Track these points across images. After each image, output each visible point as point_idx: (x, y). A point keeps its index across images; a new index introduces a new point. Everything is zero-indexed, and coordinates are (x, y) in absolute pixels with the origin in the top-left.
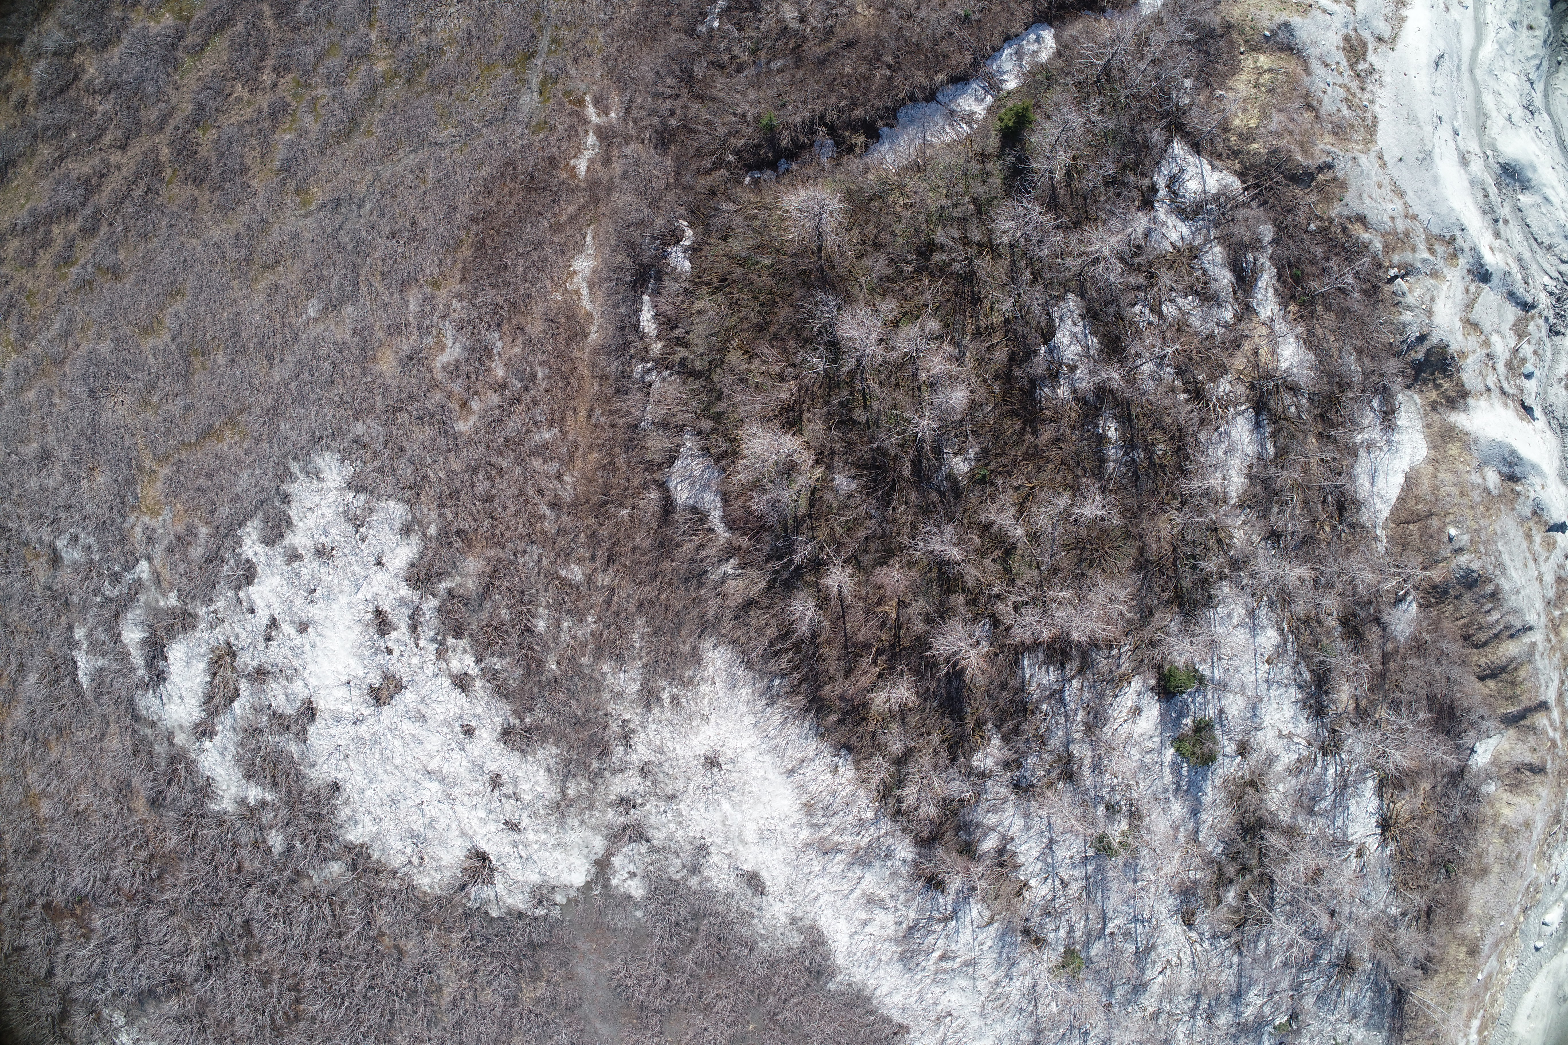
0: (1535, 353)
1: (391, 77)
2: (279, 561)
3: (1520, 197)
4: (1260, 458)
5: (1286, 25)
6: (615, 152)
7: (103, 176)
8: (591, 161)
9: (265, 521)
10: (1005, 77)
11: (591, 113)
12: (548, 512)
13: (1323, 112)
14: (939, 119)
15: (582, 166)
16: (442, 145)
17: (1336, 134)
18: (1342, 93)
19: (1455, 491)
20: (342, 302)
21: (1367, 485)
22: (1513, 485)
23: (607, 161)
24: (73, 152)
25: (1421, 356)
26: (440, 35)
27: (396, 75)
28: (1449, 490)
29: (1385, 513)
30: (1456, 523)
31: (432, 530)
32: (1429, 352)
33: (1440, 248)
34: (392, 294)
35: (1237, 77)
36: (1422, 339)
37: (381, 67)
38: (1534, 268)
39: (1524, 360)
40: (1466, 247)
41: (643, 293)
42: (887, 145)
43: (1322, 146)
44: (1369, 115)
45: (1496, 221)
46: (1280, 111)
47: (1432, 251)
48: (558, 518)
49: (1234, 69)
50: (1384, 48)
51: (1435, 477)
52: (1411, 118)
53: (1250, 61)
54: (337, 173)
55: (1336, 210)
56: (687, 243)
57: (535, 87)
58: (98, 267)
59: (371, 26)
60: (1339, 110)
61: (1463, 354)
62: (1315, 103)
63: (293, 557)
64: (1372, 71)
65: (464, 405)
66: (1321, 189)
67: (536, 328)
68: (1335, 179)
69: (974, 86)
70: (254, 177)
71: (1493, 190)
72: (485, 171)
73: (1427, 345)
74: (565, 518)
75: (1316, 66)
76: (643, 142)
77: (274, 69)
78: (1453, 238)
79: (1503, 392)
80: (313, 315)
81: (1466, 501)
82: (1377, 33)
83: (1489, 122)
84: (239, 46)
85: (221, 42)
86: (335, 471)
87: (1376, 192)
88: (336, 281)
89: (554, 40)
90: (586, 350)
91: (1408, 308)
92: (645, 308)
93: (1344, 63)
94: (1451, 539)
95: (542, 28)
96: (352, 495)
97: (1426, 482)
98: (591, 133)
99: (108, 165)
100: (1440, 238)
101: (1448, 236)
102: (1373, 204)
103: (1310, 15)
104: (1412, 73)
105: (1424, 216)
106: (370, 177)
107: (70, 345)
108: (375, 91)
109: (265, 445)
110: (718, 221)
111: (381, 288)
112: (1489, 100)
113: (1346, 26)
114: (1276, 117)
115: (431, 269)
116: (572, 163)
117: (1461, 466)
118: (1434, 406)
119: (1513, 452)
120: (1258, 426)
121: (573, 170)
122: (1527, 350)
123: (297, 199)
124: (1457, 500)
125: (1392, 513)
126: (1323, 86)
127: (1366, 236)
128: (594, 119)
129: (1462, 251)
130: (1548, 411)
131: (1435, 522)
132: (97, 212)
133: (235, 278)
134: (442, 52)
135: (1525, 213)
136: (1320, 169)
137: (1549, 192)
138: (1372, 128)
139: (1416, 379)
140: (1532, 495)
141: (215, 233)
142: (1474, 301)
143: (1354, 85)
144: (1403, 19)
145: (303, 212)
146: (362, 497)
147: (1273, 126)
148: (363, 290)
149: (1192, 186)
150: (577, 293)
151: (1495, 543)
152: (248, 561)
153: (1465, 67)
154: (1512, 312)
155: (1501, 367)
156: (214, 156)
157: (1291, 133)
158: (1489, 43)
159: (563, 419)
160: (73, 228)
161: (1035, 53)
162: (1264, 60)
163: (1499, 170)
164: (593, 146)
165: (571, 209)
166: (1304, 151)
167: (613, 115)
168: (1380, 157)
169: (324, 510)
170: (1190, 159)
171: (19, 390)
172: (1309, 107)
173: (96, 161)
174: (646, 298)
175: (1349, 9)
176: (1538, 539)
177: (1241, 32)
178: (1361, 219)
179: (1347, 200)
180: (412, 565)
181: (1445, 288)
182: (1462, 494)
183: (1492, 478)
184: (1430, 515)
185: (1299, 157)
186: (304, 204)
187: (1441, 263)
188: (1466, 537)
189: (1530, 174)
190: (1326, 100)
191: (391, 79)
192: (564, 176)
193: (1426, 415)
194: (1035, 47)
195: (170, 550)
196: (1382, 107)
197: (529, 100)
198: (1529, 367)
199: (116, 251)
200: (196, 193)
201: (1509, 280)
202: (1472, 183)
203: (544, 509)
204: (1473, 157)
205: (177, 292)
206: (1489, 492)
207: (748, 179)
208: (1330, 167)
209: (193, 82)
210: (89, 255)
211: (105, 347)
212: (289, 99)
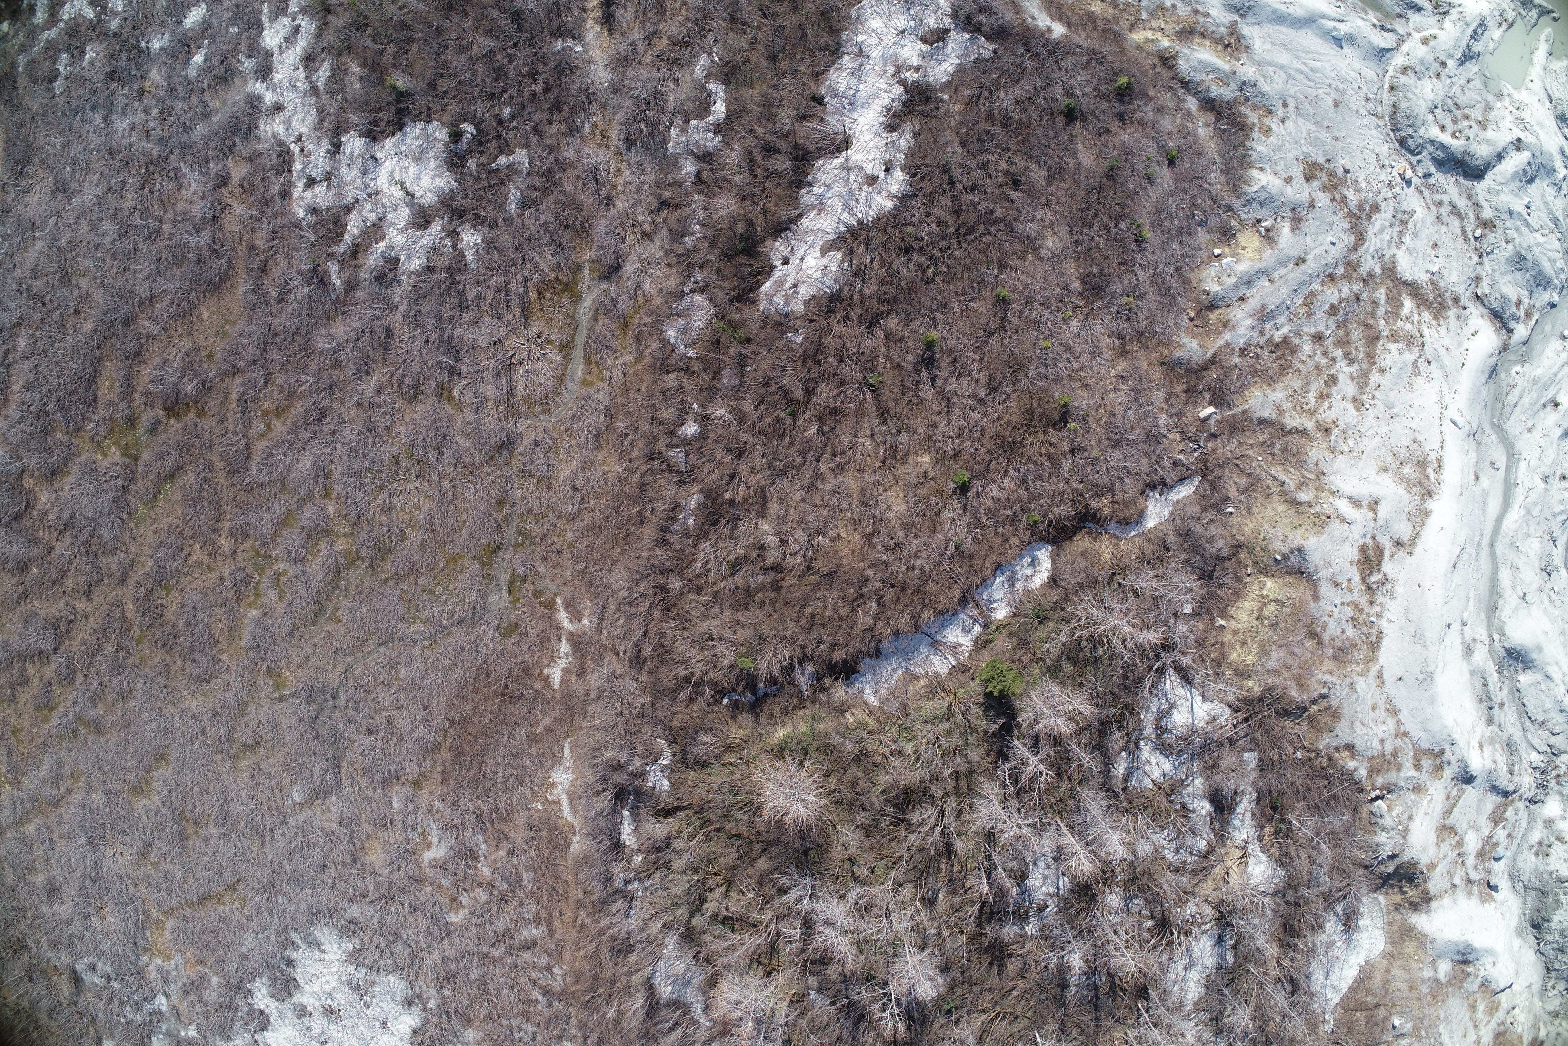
0: (1509, 836)
1: (353, 559)
2: (290, 1014)
3: (1521, 678)
4: (1219, 968)
5: (1300, 550)
6: (589, 663)
7: (71, 622)
8: (566, 671)
9: (273, 979)
10: (995, 605)
11: (563, 616)
12: (540, 998)
13: (1326, 637)
14: (924, 650)
15: (556, 676)
16: (414, 642)
17: (1335, 658)
18: (1349, 611)
19: (1404, 986)
20: (327, 794)
21: (1321, 978)
22: (1464, 967)
23: (582, 673)
24: (35, 589)
25: (1390, 870)
26: (400, 518)
27: (358, 557)
28: (1400, 984)
29: (1336, 999)
30: (1402, 1014)
31: (432, 1004)
32: (1398, 868)
33: (1426, 763)
34: (374, 790)
35: (1239, 604)
36: (1393, 857)
37: (341, 545)
38: (1523, 747)
39: (1497, 844)
40: (1453, 759)
41: (622, 807)
42: (868, 676)
43: (1320, 676)
44: (1374, 631)
45: (1491, 708)
46: (1280, 646)
47: (1417, 767)
48: (550, 1005)
49: (1238, 595)
50: (1401, 553)
51: (1388, 971)
52: (1418, 637)
53: (1256, 587)
54: (307, 659)
55: (1325, 742)
56: (665, 762)
57: (504, 585)
58: (79, 718)
59: (327, 495)
60: (1343, 632)
61: (1432, 866)
62: (1319, 630)
63: (302, 1012)
64: (1385, 581)
65: (453, 900)
66: (1311, 719)
67: (519, 836)
68: (1328, 708)
69: (961, 616)
70: (224, 651)
71: (1493, 678)
72: (458, 674)
73: (1397, 862)
74: (556, 1003)
75: (1325, 589)
76: (617, 654)
77: (232, 534)
78: (1442, 752)
79: (1469, 881)
80: (298, 800)
81: (1415, 994)
82: (1396, 537)
83: (1501, 602)
84: (192, 501)
85: (173, 492)
86: (335, 946)
87: (1369, 716)
88: (317, 770)
89: (520, 533)
90: (569, 858)
91: (1383, 829)
92: (626, 823)
93: (1357, 578)
94: (1394, 1027)
95: (506, 518)
96: (353, 968)
97: (1378, 976)
98: (564, 641)
99: (74, 611)
100: (1429, 752)
101: (1437, 749)
102: (1365, 731)
103: (1327, 530)
104: (1426, 584)
105: (1416, 732)
106: (340, 668)
107: (62, 789)
108: (338, 572)
109: (266, 915)
110: (697, 751)
111: (364, 783)
112: (1505, 576)
113: (1364, 535)
114: (1275, 655)
115: (412, 769)
116: (546, 671)
117: (1414, 964)
118: (1397, 908)
119: (1469, 946)
120: (1220, 940)
121: (547, 679)
122: (1501, 834)
123: (271, 682)
124: (1406, 993)
125: (1342, 1000)
126: (1329, 608)
127: (1351, 764)
128: (567, 625)
129: (1449, 763)
130: (1514, 877)
131: (1382, 1013)
132: (70, 659)
133: (217, 753)
134: (403, 537)
135: (1523, 692)
136: (1314, 702)
137: (1552, 670)
138: (1375, 646)
139: (1382, 886)
140: (1482, 973)
141: (193, 704)
142: (1454, 806)
143: (1363, 601)
144: (1427, 514)
145: (277, 695)
146: (363, 971)
147: (1271, 664)
148: (346, 782)
149: (1180, 719)
150: (558, 803)
151: (1437, 1026)
152: (262, 1012)
153: (1485, 541)
154: (1492, 801)
155: (1471, 861)
156: (181, 624)
157: (1289, 668)
158: (1516, 508)
159: (549, 922)
160: (49, 672)
161: (1027, 578)
162: (1271, 586)
163: (1503, 653)
164: (567, 654)
165: (547, 721)
166: (1300, 686)
167: (585, 621)
168: (1380, 676)
169: (328, 978)
170: (1181, 691)
171: (20, 822)
172: (1313, 635)
173: (62, 604)
174: (626, 813)
175: (1371, 515)
176: (1481, 1007)
177: (1251, 552)
178: (1350, 748)
179: (1338, 731)
180: (415, 1032)
181: (1425, 802)
182: (1411, 988)
183: (1444, 968)
184: (1377, 1006)
185: (1294, 693)
186: (278, 687)
187: (1424, 776)
188: (1409, 1025)
189: (1534, 656)
190: (1332, 624)
191: (353, 561)
192: (537, 686)
193: (1389, 914)
194: (1029, 571)
195: (186, 992)
196: (1390, 621)
197: (499, 600)
198: (1500, 851)
199: (95, 705)
200: (168, 658)
201: (1493, 777)
202: (1473, 673)
203: (536, 994)
204: (1478, 646)
205: (161, 757)
206: (1438, 982)
207: (725, 701)
208: (1324, 697)
209: (150, 533)
210: (69, 704)
211: (97, 798)
212: (250, 570)
